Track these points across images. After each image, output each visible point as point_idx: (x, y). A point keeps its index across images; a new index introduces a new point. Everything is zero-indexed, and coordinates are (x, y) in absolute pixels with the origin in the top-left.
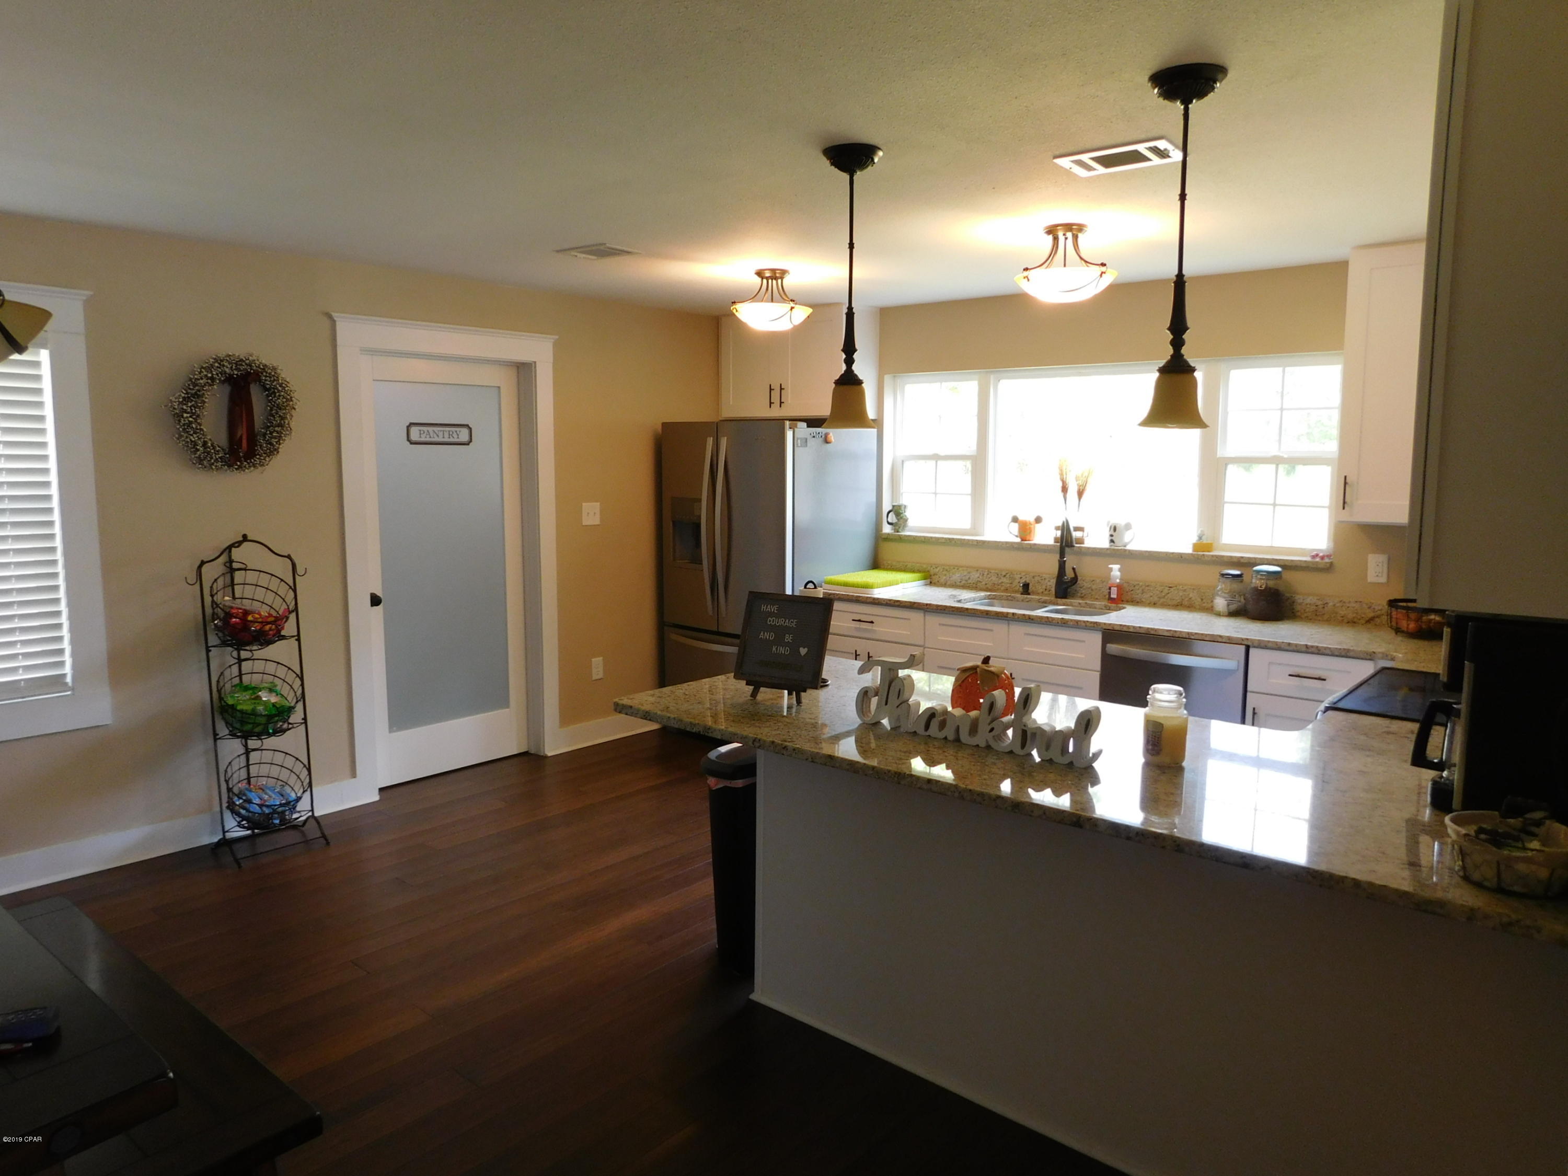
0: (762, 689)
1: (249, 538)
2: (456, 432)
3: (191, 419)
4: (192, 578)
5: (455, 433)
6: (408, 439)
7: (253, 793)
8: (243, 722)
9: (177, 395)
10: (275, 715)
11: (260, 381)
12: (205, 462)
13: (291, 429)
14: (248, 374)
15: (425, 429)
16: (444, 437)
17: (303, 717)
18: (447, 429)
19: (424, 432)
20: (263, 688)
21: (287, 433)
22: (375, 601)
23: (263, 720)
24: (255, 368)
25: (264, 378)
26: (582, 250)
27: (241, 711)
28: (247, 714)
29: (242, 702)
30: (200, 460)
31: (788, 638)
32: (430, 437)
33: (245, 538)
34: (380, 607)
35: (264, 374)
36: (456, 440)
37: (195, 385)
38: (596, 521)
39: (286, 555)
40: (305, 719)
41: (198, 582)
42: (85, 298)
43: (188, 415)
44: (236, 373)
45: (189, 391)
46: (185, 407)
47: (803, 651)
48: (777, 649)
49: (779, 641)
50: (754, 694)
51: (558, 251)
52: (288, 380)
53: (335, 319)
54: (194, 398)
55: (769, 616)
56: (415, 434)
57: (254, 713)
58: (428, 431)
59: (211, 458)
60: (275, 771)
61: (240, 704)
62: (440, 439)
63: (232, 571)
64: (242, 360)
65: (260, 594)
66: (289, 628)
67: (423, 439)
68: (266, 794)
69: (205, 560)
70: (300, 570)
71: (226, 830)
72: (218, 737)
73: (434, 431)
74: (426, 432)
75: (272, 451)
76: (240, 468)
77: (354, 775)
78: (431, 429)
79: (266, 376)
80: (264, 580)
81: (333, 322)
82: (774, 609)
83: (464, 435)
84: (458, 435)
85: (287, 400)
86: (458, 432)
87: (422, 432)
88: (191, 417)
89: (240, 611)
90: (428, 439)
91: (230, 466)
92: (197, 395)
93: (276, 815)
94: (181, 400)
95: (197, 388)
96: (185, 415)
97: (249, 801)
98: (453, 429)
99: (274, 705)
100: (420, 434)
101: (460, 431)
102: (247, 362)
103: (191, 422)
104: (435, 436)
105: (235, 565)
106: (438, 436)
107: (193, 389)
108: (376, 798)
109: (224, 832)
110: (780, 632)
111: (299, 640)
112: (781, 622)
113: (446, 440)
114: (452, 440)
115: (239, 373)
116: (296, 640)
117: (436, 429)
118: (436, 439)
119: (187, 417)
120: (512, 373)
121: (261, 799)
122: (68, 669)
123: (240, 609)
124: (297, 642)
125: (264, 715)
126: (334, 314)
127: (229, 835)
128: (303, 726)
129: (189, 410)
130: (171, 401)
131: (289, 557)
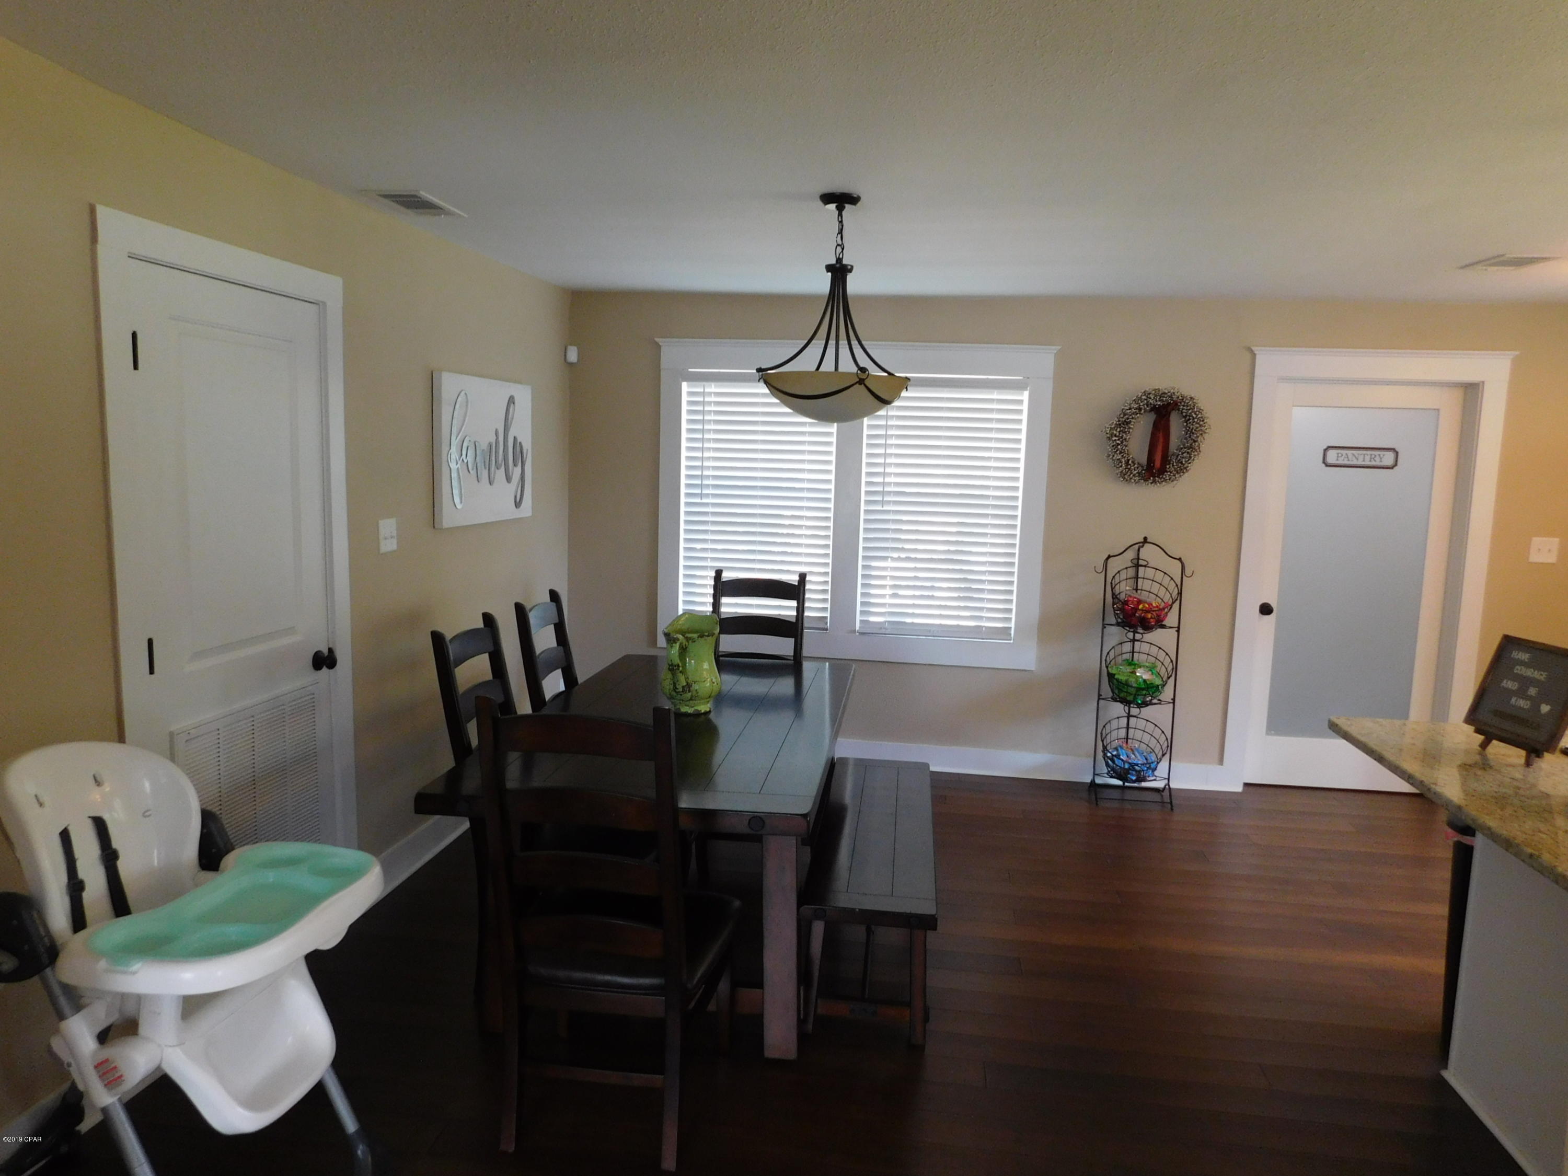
0: (1495, 742)
1: (1148, 541)
2: (1379, 455)
3: (1118, 442)
4: (1100, 568)
5: (1378, 457)
6: (1324, 462)
7: (1123, 751)
8: (1120, 690)
9: (1111, 422)
10: (1143, 689)
11: (1179, 410)
12: (1126, 477)
13: (1200, 451)
14: (1169, 404)
15: (1344, 452)
16: (1364, 461)
17: (1172, 697)
18: (1369, 452)
19: (1342, 455)
20: (1144, 666)
21: (1196, 453)
22: (1266, 610)
23: (1133, 691)
24: (1174, 399)
25: (1182, 407)
26: (1488, 262)
27: (1117, 680)
28: (1121, 683)
29: (1122, 674)
30: (1123, 475)
31: (1532, 691)
32: (1349, 460)
33: (1146, 540)
34: (1271, 618)
35: (1183, 404)
36: (1377, 463)
37: (1125, 414)
38: (1552, 558)
39: (1178, 558)
40: (1174, 699)
41: (1104, 572)
42: (1055, 352)
43: (1117, 438)
44: (1159, 403)
45: (1121, 419)
46: (1115, 432)
47: (1545, 708)
48: (1516, 700)
49: (1521, 693)
50: (1484, 745)
51: (1462, 268)
52: (1202, 408)
53: (1256, 352)
54: (1123, 424)
55: (1518, 664)
56: (1332, 457)
57: (1127, 684)
58: (1347, 454)
59: (1132, 473)
60: (1146, 738)
61: (1119, 674)
62: (1360, 463)
63: (1137, 566)
64: (1165, 393)
65: (1155, 588)
66: (1171, 619)
67: (1340, 462)
68: (1134, 754)
69: (1111, 555)
70: (1188, 572)
71: (1096, 773)
72: (1101, 697)
73: (1353, 455)
74: (1344, 455)
75: (1182, 469)
76: (1154, 482)
77: (1221, 762)
78: (1350, 452)
79: (1184, 406)
80: (1159, 576)
81: (1254, 355)
82: (1524, 656)
83: (1388, 459)
84: (1381, 458)
85: (1201, 426)
86: (1381, 456)
87: (1340, 455)
88: (1119, 440)
89: (1135, 599)
90: (1346, 462)
91: (1146, 480)
92: (1127, 423)
93: (1134, 773)
94: (1113, 426)
95: (1127, 416)
96: (1114, 438)
97: (1118, 756)
98: (1377, 453)
99: (1145, 681)
100: (1338, 457)
101: (1384, 455)
102: (1169, 394)
103: (1118, 444)
104: (1354, 459)
105: (1141, 562)
106: (1357, 459)
107: (1122, 418)
108: (1239, 789)
109: (1095, 774)
110: (1526, 682)
111: (1178, 631)
112: (1529, 673)
113: (1367, 463)
114: (1373, 463)
115: (1161, 404)
116: (1176, 631)
117: (1355, 452)
118: (1355, 462)
119: (1115, 440)
120: (1458, 394)
121: (1128, 757)
122: (1012, 625)
123: (1135, 598)
124: (1176, 633)
125: (1134, 687)
126: (1253, 348)
127: (1099, 781)
128: (1172, 705)
129: (1118, 434)
130: (1105, 427)
131: (1180, 559)
